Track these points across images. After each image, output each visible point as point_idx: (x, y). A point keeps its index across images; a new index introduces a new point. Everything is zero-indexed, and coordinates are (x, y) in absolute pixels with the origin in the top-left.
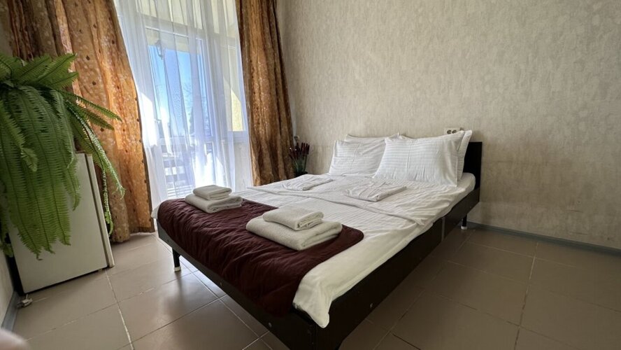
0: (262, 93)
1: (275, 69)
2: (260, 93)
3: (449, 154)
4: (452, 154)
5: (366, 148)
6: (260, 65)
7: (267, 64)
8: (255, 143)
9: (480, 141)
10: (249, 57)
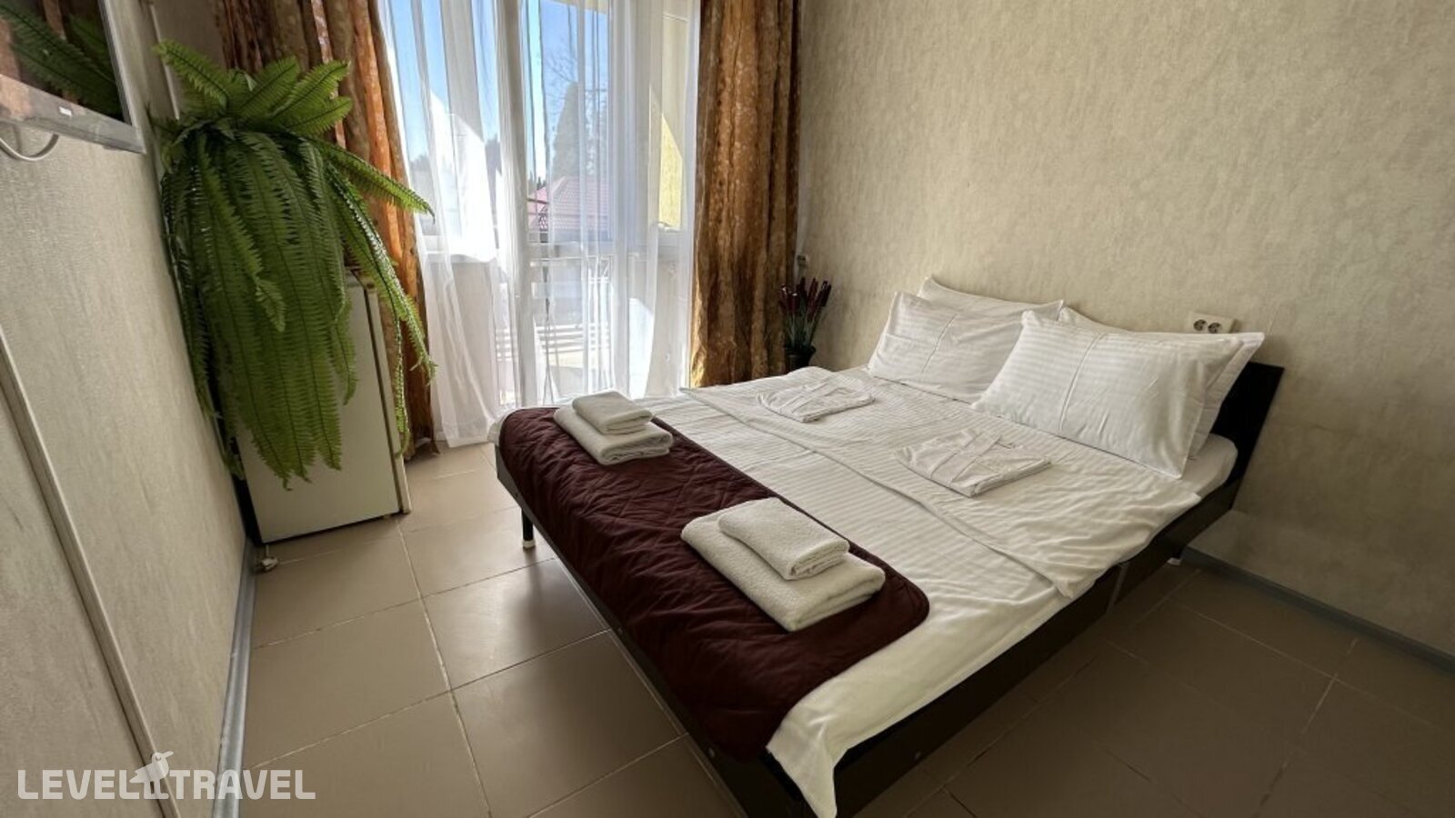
0: (737, 144)
1: (776, 84)
2: (732, 145)
3: (1183, 394)
4: (1189, 396)
5: (970, 328)
6: (740, 71)
7: (759, 68)
8: (706, 268)
9: (1280, 365)
10: (719, 50)
